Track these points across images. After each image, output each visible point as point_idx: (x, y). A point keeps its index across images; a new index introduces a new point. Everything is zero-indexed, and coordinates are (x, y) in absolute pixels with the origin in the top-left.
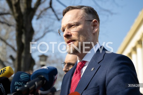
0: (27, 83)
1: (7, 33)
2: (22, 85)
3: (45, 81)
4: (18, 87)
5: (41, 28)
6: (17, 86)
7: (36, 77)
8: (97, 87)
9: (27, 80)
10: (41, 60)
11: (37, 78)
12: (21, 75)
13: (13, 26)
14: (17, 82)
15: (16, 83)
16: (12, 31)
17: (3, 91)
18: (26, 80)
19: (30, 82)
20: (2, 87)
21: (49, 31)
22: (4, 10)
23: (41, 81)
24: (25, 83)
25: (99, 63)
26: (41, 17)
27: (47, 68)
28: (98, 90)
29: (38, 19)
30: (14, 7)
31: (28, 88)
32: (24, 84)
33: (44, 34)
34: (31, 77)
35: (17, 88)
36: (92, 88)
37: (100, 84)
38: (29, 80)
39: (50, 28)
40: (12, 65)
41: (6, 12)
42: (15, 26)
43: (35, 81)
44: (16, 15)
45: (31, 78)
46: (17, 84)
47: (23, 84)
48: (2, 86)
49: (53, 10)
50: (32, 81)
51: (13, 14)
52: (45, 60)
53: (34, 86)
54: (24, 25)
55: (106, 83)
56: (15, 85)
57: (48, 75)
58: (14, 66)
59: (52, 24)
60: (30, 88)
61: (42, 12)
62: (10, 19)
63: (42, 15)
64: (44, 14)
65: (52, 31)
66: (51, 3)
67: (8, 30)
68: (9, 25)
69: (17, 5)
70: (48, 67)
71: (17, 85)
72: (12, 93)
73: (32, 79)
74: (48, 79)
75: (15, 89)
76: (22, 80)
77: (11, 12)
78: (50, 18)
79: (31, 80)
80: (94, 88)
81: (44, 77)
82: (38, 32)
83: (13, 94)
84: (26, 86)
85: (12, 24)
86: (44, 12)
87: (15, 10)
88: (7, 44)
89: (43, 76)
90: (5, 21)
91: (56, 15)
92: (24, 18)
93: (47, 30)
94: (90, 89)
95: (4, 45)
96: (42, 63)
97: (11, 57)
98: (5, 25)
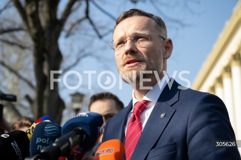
0: (57, 140)
1: (19, 60)
2: (47, 143)
3: (84, 136)
4: (42, 146)
5: (72, 50)
6: (40, 145)
7: (70, 130)
8: (173, 144)
9: (55, 135)
10: (73, 101)
11: (72, 132)
12: (46, 127)
13: (29, 48)
14: (40, 139)
15: (38, 140)
16: (27, 56)
17: (18, 154)
18: (53, 134)
19: (61, 138)
20: (15, 147)
21: (85, 56)
22: (14, 23)
23: (78, 136)
24: (53, 139)
25: (171, 106)
26: (73, 34)
27: (87, 116)
28: (175, 149)
29: (67, 36)
30: (30, 19)
31: (58, 148)
32: (51, 141)
33: (78, 60)
34: (62, 130)
35: (40, 147)
36: (164, 146)
37: (178, 139)
38: (58, 135)
39: (87, 51)
40: (29, 111)
41: (17, 26)
42: (32, 48)
43: (69, 137)
44: (34, 31)
45: (62, 132)
46: (40, 141)
47: (49, 142)
48: (17, 146)
49: (91, 23)
50: (64, 136)
51: (29, 30)
52: (81, 101)
53: (67, 144)
54: (47, 47)
55: (188, 138)
56: (37, 143)
57: (89, 127)
58: (33, 112)
59: (91, 44)
60: (62, 148)
61: (73, 25)
62: (24, 37)
63: (73, 31)
64: (77, 29)
65: (90, 54)
66: (87, 12)
67: (20, 54)
68: (22, 47)
69: (35, 15)
70: (88, 114)
71: (40, 143)
72: (33, 155)
73: (64, 133)
74: (89, 133)
75: (38, 149)
76: (48, 135)
77: (25, 27)
78: (86, 34)
79: (62, 134)
80: (168, 145)
81: (82, 130)
82: (68, 57)
83: (34, 157)
84: (54, 145)
85: (28, 45)
86: (77, 26)
87: (31, 24)
88: (20, 77)
89: (81, 128)
90: (15, 41)
91: (96, 30)
92: (46, 35)
93: (82, 54)
94: (162, 147)
95: (15, 78)
96: (76, 106)
97: (27, 98)
98: (16, 48)
